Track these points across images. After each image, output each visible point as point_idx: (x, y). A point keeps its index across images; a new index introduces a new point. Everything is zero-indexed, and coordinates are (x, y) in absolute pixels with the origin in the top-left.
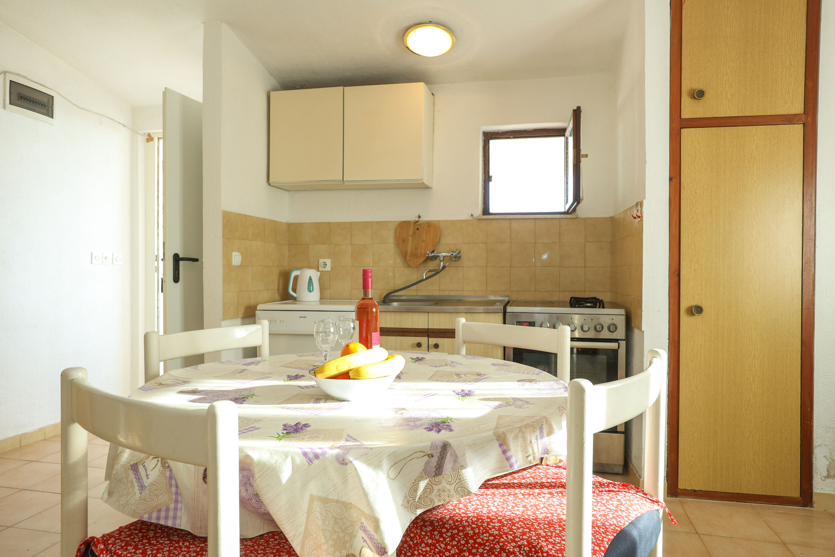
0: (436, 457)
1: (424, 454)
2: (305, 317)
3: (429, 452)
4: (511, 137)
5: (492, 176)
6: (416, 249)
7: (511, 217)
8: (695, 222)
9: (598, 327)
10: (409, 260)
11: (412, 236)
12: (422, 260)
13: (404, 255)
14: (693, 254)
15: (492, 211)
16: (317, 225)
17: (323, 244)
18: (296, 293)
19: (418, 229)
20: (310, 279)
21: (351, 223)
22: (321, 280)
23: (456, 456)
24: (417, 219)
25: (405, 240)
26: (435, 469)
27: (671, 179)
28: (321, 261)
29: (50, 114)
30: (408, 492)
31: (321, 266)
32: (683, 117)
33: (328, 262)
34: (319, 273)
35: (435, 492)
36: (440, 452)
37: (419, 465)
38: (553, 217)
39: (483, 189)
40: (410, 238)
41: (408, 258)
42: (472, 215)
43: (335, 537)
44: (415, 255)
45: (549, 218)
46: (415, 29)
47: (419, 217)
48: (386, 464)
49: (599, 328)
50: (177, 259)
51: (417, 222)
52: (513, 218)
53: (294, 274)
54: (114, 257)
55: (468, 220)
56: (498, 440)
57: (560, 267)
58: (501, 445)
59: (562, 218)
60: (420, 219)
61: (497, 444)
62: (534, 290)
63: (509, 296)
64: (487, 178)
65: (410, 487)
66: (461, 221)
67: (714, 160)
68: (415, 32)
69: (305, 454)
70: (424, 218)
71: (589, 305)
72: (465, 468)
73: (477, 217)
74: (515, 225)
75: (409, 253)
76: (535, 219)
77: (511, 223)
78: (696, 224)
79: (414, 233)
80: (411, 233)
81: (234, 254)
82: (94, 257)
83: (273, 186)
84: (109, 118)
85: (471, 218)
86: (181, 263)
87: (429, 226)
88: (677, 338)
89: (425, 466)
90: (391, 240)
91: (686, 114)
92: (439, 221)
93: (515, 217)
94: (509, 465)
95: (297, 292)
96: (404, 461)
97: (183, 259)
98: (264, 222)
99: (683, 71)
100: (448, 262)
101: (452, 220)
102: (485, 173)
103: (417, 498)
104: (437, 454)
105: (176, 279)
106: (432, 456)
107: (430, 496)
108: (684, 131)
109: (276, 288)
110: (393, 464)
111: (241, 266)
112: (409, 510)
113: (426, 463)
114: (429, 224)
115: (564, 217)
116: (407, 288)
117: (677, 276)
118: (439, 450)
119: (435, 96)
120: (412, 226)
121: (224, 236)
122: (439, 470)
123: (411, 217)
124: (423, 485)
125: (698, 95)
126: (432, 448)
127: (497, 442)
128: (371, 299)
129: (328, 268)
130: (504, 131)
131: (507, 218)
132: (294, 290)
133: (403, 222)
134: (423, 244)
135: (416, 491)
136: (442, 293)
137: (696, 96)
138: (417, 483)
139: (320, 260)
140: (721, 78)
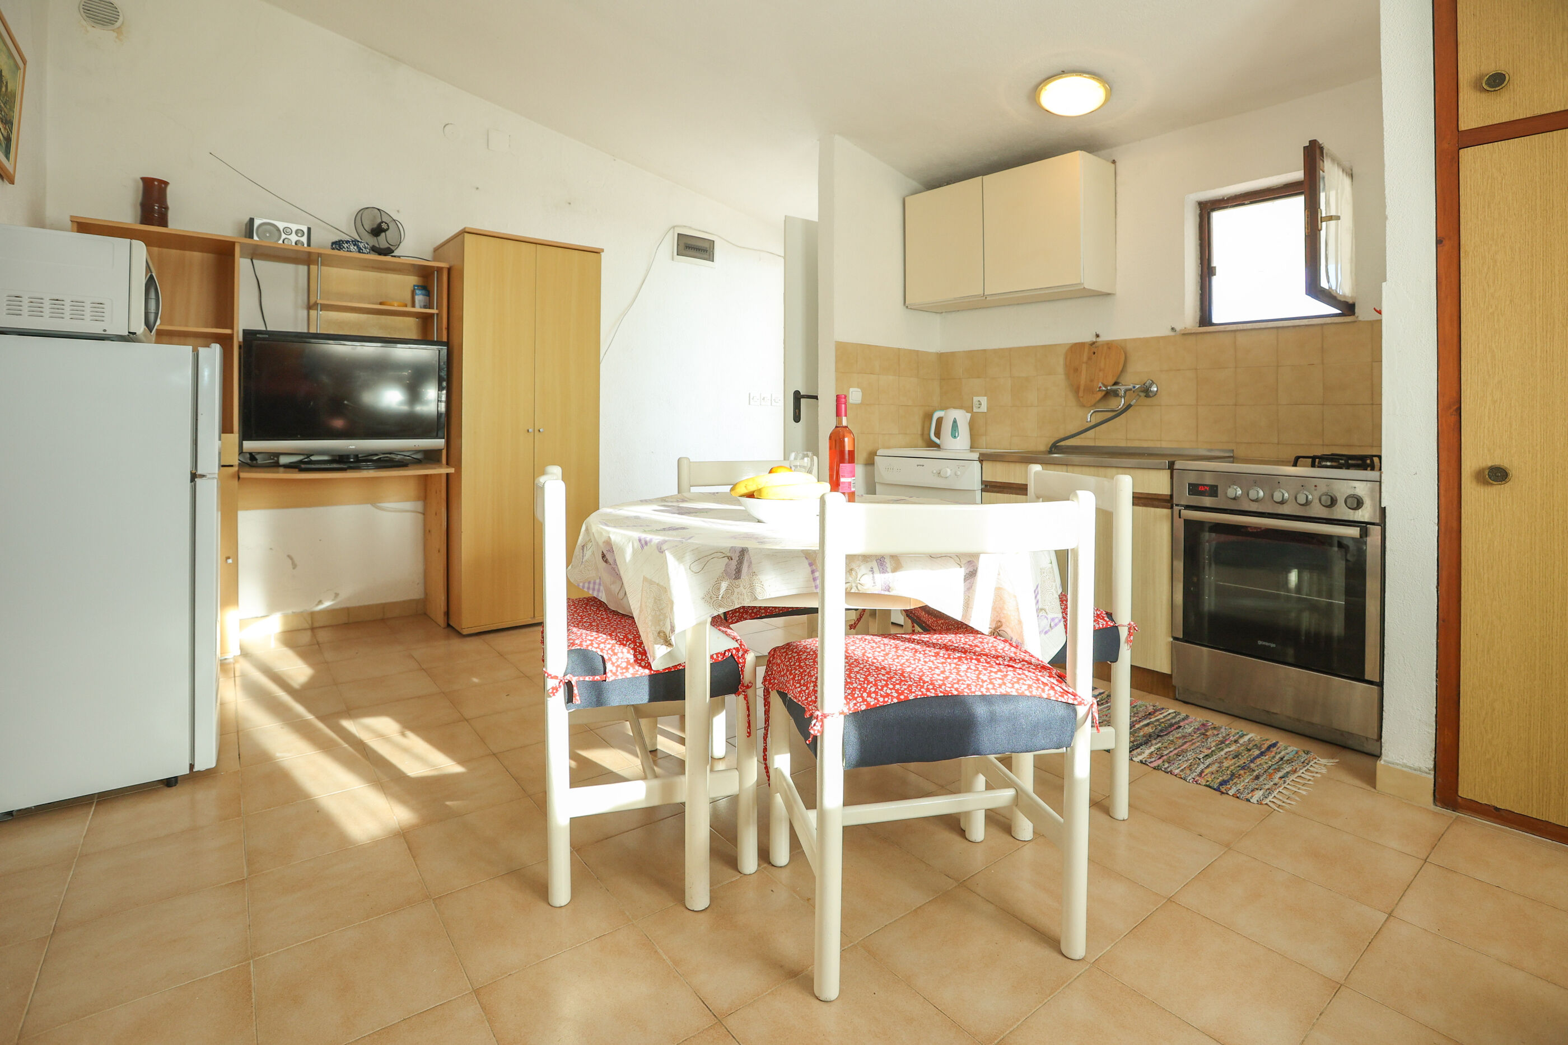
0: (735, 561)
1: (724, 555)
2: (923, 466)
3: (728, 555)
4: (1246, 202)
5: (1215, 267)
6: (1092, 381)
7: (1234, 327)
8: (1493, 314)
9: (1324, 498)
10: (1082, 397)
11: (1086, 363)
12: (1100, 395)
13: (1076, 390)
14: (1488, 372)
15: (1216, 319)
16: (971, 354)
17: (979, 377)
18: (939, 439)
19: (1094, 353)
20: (955, 422)
21: (1010, 349)
22: (972, 425)
23: (751, 563)
24: (1094, 340)
25: (1077, 369)
26: (734, 572)
27: (1439, 242)
28: (976, 399)
29: (711, 257)
30: (711, 588)
31: (975, 407)
32: (1463, 126)
33: (984, 400)
34: (969, 415)
35: (736, 593)
36: (739, 557)
37: (721, 565)
38: (1307, 323)
39: (1199, 288)
40: (1084, 366)
41: (1081, 394)
42: (1173, 329)
43: (653, 614)
44: (1089, 390)
45: (1303, 325)
46: (1045, 86)
47: (1098, 336)
48: (689, 558)
49: (1326, 501)
50: (798, 397)
51: (1094, 343)
52: (1239, 328)
53: (937, 415)
54: (773, 398)
55: (1168, 337)
56: (807, 559)
57: (1323, 404)
58: (811, 565)
59: (1325, 324)
60: (1099, 339)
61: (806, 563)
62: (1276, 441)
63: (1233, 450)
64: (1206, 270)
65: (714, 584)
66: (1158, 339)
67: (1538, 194)
68: (1046, 90)
69: (640, 540)
70: (1105, 338)
71: (1329, 464)
72: (756, 575)
73: (1181, 330)
74: (1241, 339)
75: (1082, 388)
76: (1277, 328)
77: (1235, 337)
78: (1496, 318)
79: (1089, 359)
80: (1085, 359)
81: (851, 390)
82: (751, 397)
83: (911, 309)
84: (768, 252)
85: (1172, 334)
86: (802, 400)
87: (1109, 348)
88: (1455, 524)
89: (726, 567)
90: (1061, 369)
91: (1467, 123)
92: (1125, 340)
93: (1241, 327)
94: (814, 586)
95: (941, 439)
96: (707, 559)
97: (804, 397)
98: (898, 352)
99: (1460, 48)
100: (1134, 399)
101: (1144, 338)
102: (1202, 263)
103: (720, 596)
104: (736, 557)
105: (797, 418)
106: (732, 559)
107: (732, 598)
108: (1467, 155)
109: (919, 433)
110: (697, 559)
111: (862, 403)
112: (712, 606)
113: (727, 564)
114: (1110, 345)
115: (1330, 322)
116: (1076, 436)
117: (1455, 413)
118: (738, 554)
119: (1117, 164)
120: (1086, 350)
121: (837, 370)
122: (738, 574)
123: (1088, 338)
124: (724, 585)
125: (1496, 81)
126: (731, 551)
127: (806, 561)
128: (846, 427)
129: (984, 408)
130: (1233, 195)
131: (1228, 329)
132: (938, 434)
133: (1076, 344)
134: (1101, 374)
135: (719, 589)
136: (1129, 444)
137: (1488, 89)
138: (719, 582)
139: (974, 398)
140: (1551, 40)
